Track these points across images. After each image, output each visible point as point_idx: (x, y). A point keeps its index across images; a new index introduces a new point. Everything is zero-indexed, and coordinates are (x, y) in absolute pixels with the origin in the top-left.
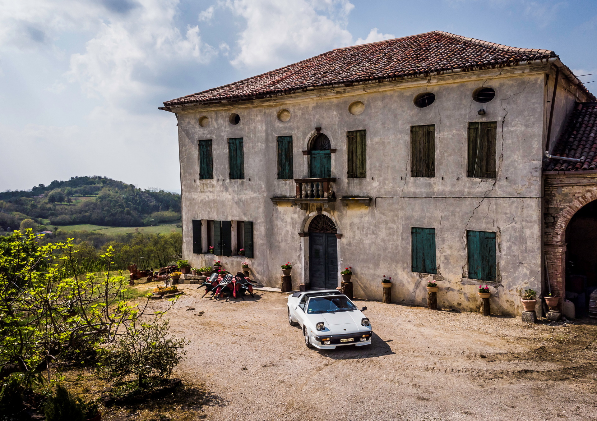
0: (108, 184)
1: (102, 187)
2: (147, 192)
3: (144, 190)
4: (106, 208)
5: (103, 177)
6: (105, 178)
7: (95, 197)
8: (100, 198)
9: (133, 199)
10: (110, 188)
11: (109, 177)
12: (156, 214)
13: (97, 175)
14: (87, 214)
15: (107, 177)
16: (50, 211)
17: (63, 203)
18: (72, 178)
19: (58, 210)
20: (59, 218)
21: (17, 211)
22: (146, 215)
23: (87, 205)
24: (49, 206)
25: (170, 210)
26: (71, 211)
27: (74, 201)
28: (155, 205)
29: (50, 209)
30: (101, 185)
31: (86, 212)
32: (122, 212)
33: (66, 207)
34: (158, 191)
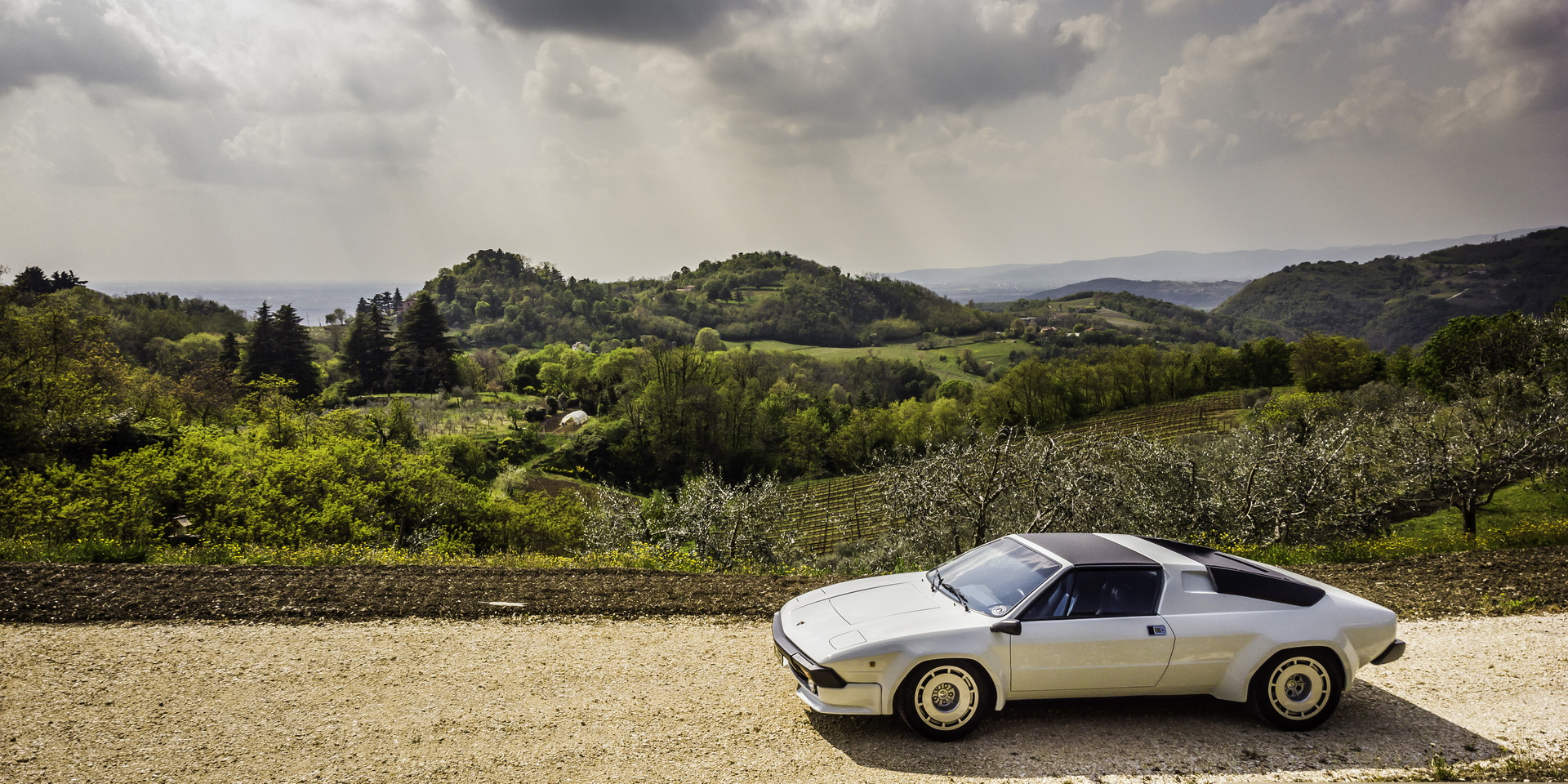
0: (793, 267)
1: (785, 273)
2: (862, 281)
3: (855, 278)
4: (799, 312)
5: (782, 253)
6: (787, 255)
7: (778, 290)
8: (787, 292)
9: (839, 295)
10: (800, 275)
11: (792, 253)
12: (878, 323)
13: (774, 250)
14: (770, 322)
15: (789, 253)
16: (715, 316)
17: (729, 302)
18: (734, 256)
19: (726, 314)
20: (731, 328)
21: (669, 315)
22: (862, 326)
23: (769, 305)
24: (712, 306)
25: (902, 316)
26: (746, 317)
27: (746, 298)
28: (876, 307)
29: (714, 312)
30: (782, 269)
31: (768, 318)
32: (825, 319)
33: (738, 309)
34: (879, 280)
